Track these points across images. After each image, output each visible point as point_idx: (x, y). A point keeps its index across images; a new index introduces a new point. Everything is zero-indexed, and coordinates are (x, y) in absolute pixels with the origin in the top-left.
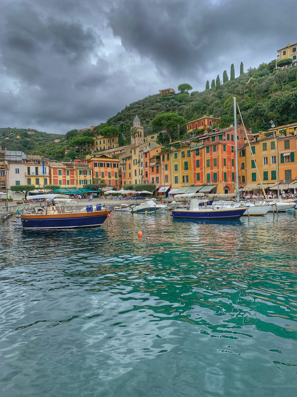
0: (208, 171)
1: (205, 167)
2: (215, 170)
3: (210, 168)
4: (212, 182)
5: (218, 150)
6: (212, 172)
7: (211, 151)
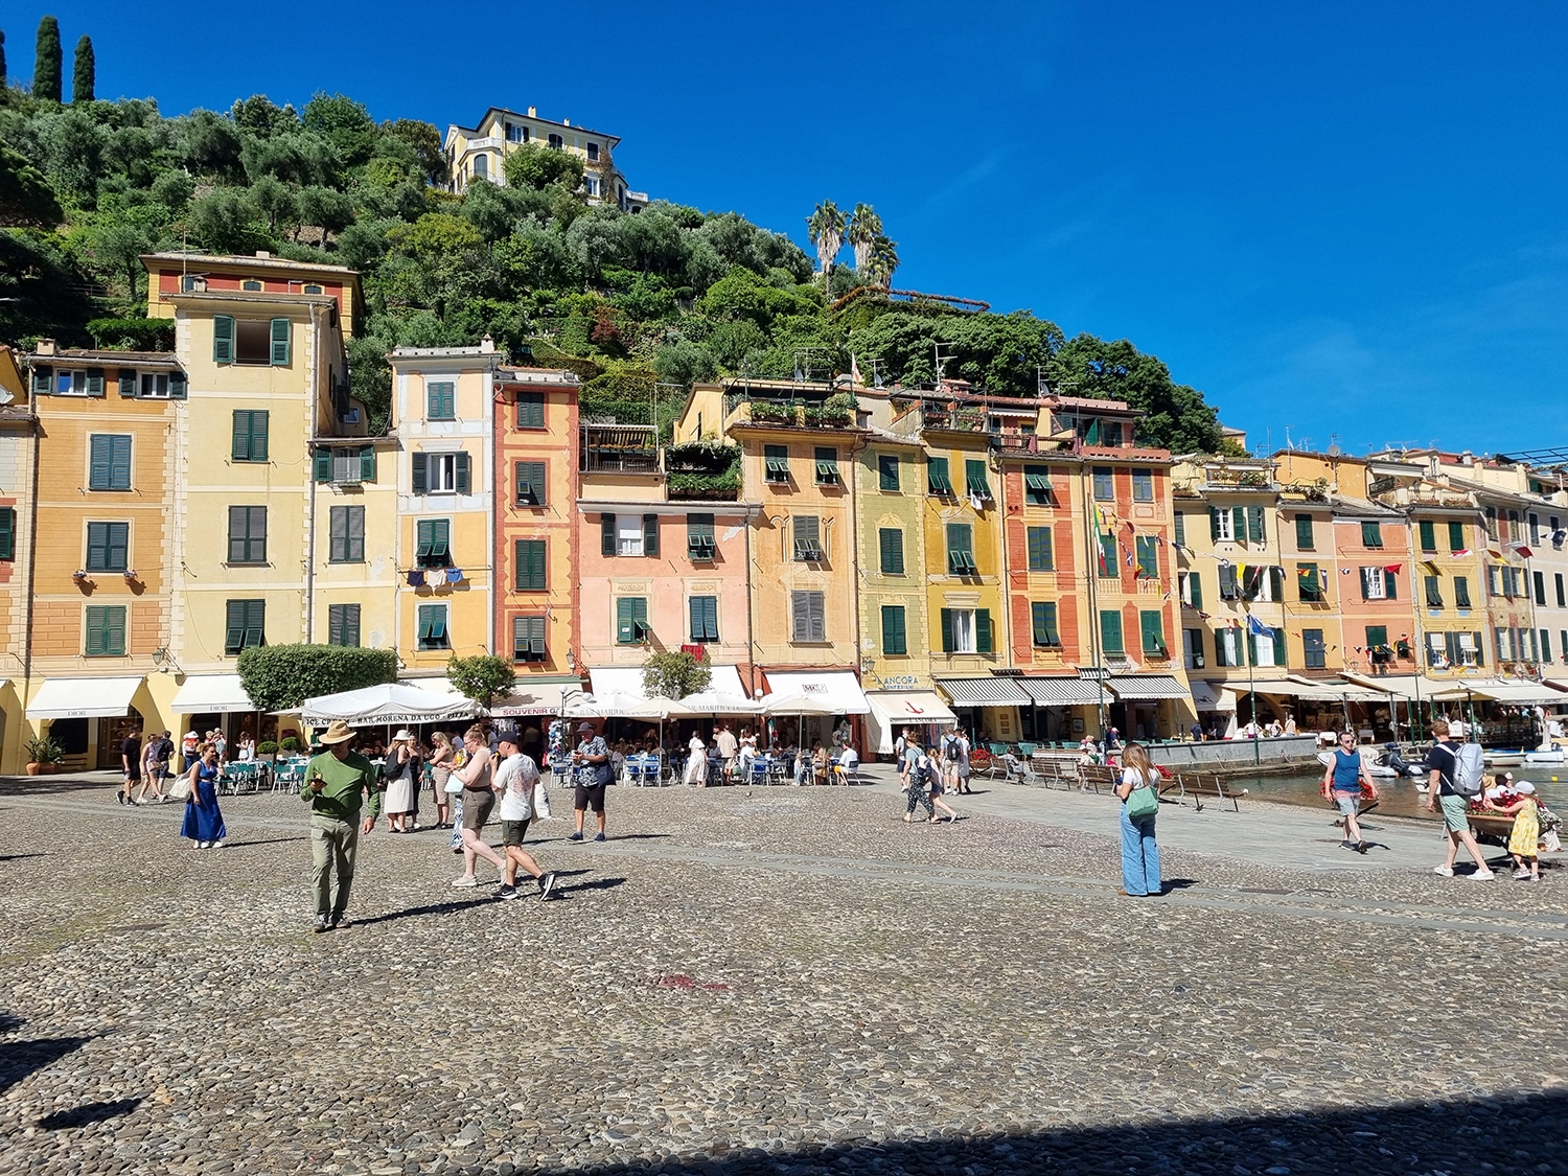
0: (1110, 596)
2: (1149, 598)
3: (1119, 581)
4: (1137, 660)
5: (1160, 495)
6: (1130, 605)
7: (1123, 492)
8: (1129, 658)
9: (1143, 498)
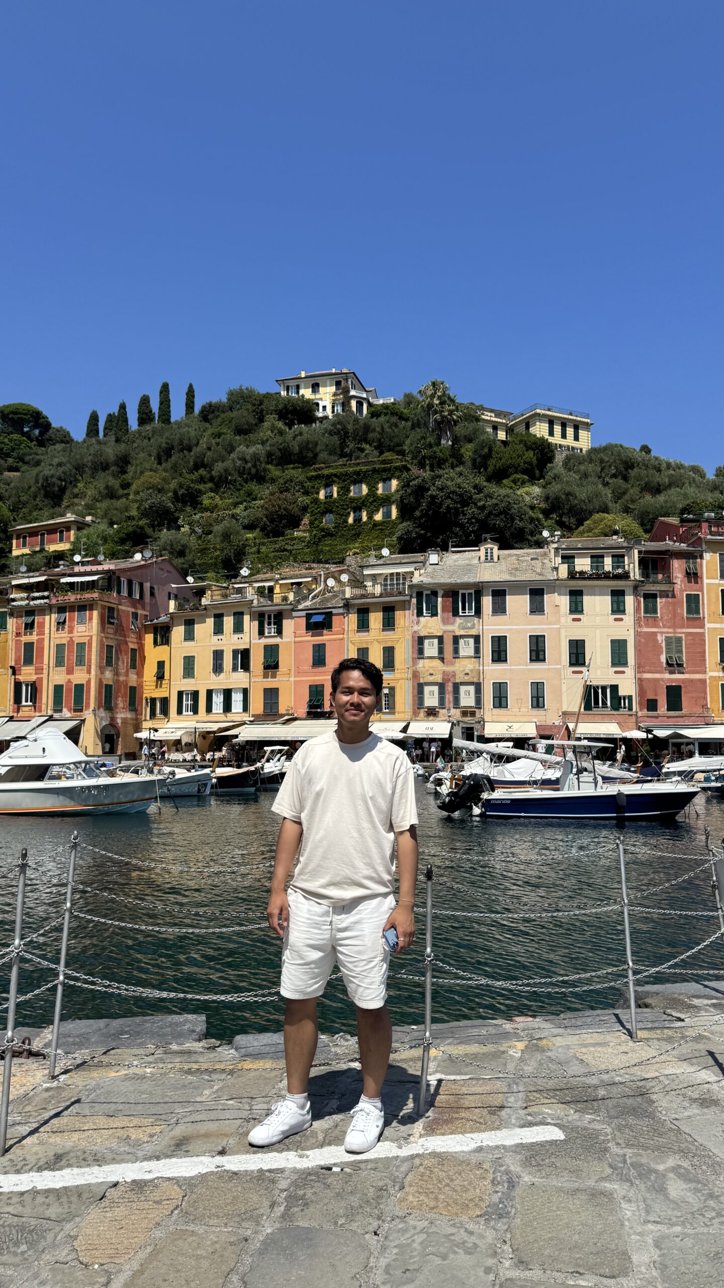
0: (59, 677)
1: (51, 665)
2: (79, 677)
3: (64, 668)
4: (70, 710)
5: (91, 619)
6: (69, 681)
7: (72, 620)
8: (65, 710)
9: (81, 622)
